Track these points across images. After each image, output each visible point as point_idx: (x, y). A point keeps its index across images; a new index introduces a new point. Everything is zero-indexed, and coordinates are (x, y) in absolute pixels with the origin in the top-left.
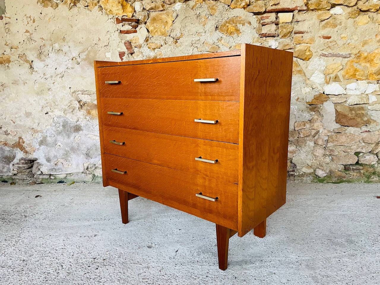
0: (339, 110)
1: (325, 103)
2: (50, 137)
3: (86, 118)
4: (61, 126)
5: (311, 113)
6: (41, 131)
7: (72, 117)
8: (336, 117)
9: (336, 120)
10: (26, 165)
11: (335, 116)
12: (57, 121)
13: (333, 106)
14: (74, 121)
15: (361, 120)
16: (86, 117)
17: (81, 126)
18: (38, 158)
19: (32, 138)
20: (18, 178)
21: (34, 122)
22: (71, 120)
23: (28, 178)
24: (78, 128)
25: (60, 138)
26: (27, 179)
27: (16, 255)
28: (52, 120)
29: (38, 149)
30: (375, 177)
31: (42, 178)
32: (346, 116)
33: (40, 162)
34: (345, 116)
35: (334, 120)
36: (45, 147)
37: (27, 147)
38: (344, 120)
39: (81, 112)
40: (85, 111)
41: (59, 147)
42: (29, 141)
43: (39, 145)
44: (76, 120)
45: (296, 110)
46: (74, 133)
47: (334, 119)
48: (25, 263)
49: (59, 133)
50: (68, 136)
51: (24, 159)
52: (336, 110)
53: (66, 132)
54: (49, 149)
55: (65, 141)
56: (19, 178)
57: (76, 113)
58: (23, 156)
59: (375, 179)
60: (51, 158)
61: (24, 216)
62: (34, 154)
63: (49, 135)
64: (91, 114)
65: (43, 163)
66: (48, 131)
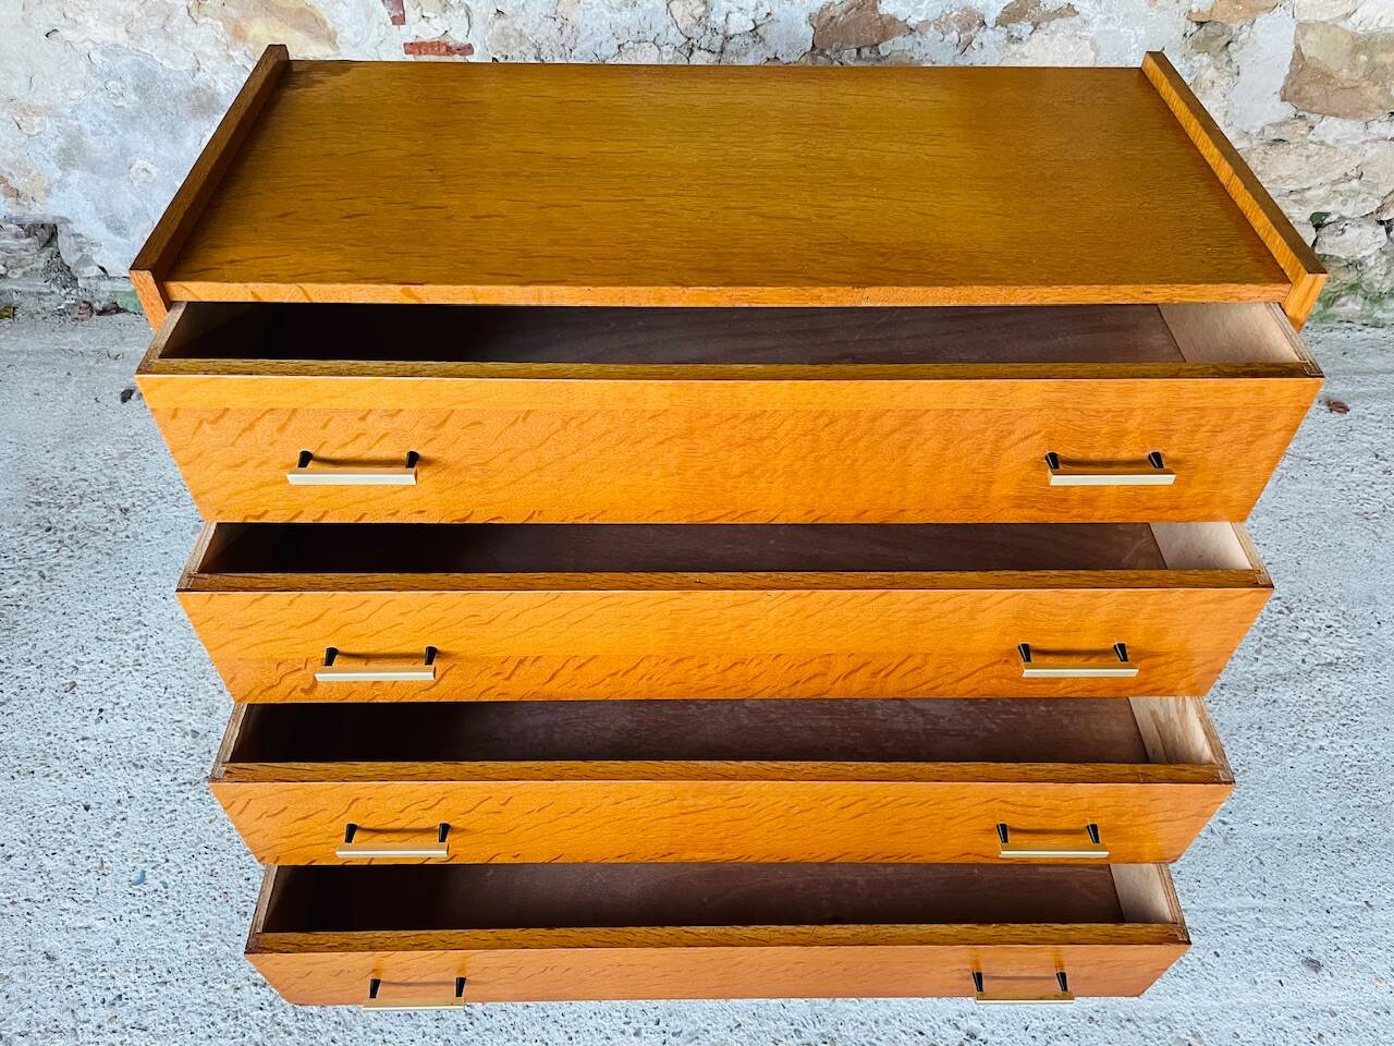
0: (1308, 52)
1: (1263, 20)
2: (94, 133)
3: (230, 58)
4: (130, 88)
5: (1196, 58)
6: (51, 111)
7: (167, 50)
8: (1288, 77)
9: (1284, 89)
10: (29, 240)
11: (1287, 72)
12: (106, 69)
13: (1290, 31)
14: (181, 68)
15: (1380, 93)
16: (231, 53)
17: (219, 94)
18: (69, 217)
19: (23, 139)
20: (15, 287)
21: (9, 71)
22: (165, 62)
23: (54, 288)
24: (204, 99)
25: (136, 139)
26: (53, 292)
27: (160, 710)
28: (83, 64)
29: (59, 182)
30: (1353, 301)
31: (110, 288)
32: (1331, 76)
33: (83, 233)
34: (1324, 77)
35: (1278, 90)
36: (88, 175)
37: (10, 174)
38: (1314, 92)
39: (202, 29)
40: (220, 23)
41: (144, 175)
42: (12, 150)
43: (60, 168)
44: (189, 67)
45: (1135, 46)
46: (194, 123)
47: (1280, 83)
48: (203, 743)
49: (131, 120)
50: (171, 133)
51: (16, 219)
52: (1298, 48)
53: (159, 116)
54: (104, 183)
55: (162, 152)
56: (20, 289)
57: (183, 35)
58: (9, 210)
59: (1350, 305)
60: (126, 219)
61: (117, 512)
62: (52, 201)
63: (88, 127)
64: (249, 38)
65: (97, 238)
66: (80, 113)
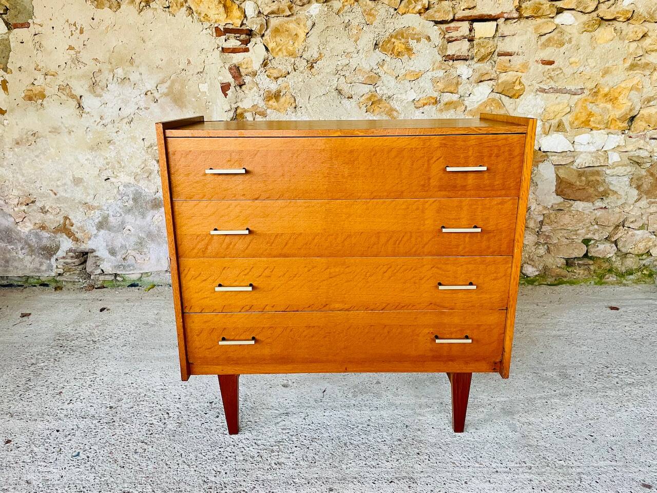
0: (562, 176)
1: (541, 166)
2: (113, 216)
4: (131, 199)
6: (99, 208)
7: (147, 185)
8: (556, 186)
9: (556, 190)
10: (76, 260)
11: (555, 184)
12: (124, 192)
13: (552, 168)
14: (151, 191)
15: (594, 190)
18: (95, 249)
19: (86, 218)
20: (65, 279)
21: (88, 193)
22: (146, 190)
23: (81, 280)
24: (157, 202)
25: (129, 218)
28: (116, 191)
29: (95, 235)
30: (612, 276)
31: (103, 279)
32: (573, 185)
33: (99, 256)
34: (571, 185)
35: (554, 191)
36: (107, 232)
37: (77, 232)
38: (568, 191)
41: (128, 232)
42: (80, 222)
43: (97, 230)
44: (154, 191)
46: (152, 211)
47: (554, 189)
49: (129, 211)
50: (142, 215)
51: (74, 250)
52: (557, 175)
53: (139, 209)
54: (112, 235)
55: (137, 222)
56: (67, 280)
57: (154, 180)
58: (72, 246)
59: (611, 279)
60: (117, 249)
61: (91, 342)
62: (90, 242)
63: (111, 214)
65: (104, 257)
66: (110, 208)
